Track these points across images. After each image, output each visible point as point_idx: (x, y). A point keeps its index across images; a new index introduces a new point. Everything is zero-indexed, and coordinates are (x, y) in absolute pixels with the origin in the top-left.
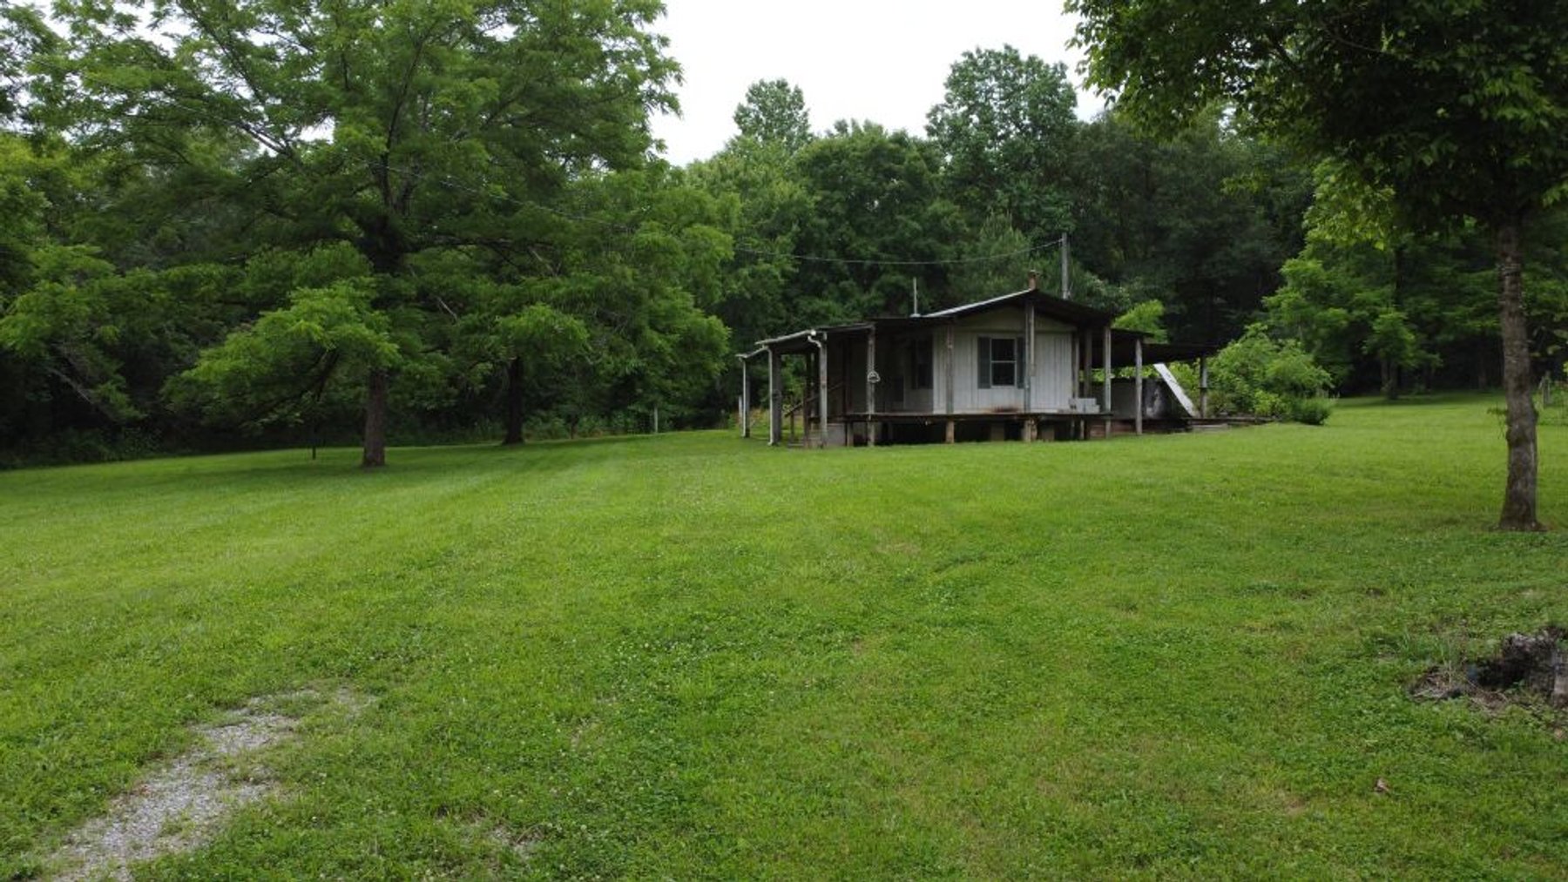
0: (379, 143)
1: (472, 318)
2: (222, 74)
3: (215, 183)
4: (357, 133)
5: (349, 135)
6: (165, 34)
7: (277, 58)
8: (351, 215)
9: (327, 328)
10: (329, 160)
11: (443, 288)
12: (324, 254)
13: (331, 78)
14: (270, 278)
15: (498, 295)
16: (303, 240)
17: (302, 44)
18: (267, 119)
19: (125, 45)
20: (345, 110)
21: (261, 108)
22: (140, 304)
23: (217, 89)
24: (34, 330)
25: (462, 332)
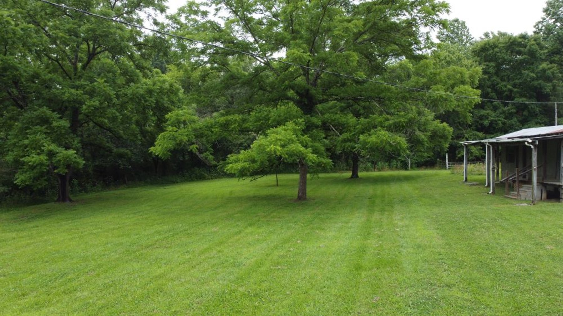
0: (307, 56)
1: (345, 135)
2: (242, 32)
3: (239, 79)
4: (297, 52)
5: (293, 54)
6: (219, 17)
7: (263, 24)
8: (293, 90)
9: (283, 146)
10: (284, 66)
11: (333, 121)
12: (282, 108)
13: (285, 29)
14: (260, 120)
15: (358, 124)
16: (274, 102)
17: (274, 17)
18: (259, 50)
19: (204, 24)
20: (292, 42)
21: (257, 45)
22: (208, 134)
23: (240, 39)
24: (166, 148)
25: (342, 142)
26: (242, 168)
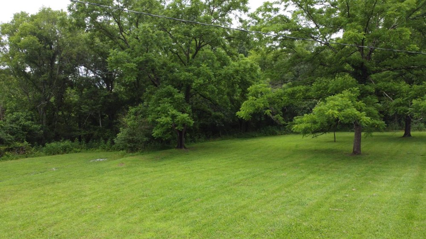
0: (361, 35)
1: (398, 100)
2: (305, 21)
3: (303, 57)
4: (352, 33)
5: (349, 34)
6: (288, 11)
7: (323, 12)
8: (349, 64)
9: (339, 110)
10: (341, 45)
11: (386, 88)
12: (339, 79)
13: (342, 14)
14: (320, 89)
15: (411, 90)
16: (332, 74)
17: (332, 6)
18: (320, 33)
19: (275, 18)
20: (348, 25)
21: (318, 30)
22: (279, 101)
23: (304, 26)
24: (248, 112)
25: (395, 106)
26: (306, 128)
